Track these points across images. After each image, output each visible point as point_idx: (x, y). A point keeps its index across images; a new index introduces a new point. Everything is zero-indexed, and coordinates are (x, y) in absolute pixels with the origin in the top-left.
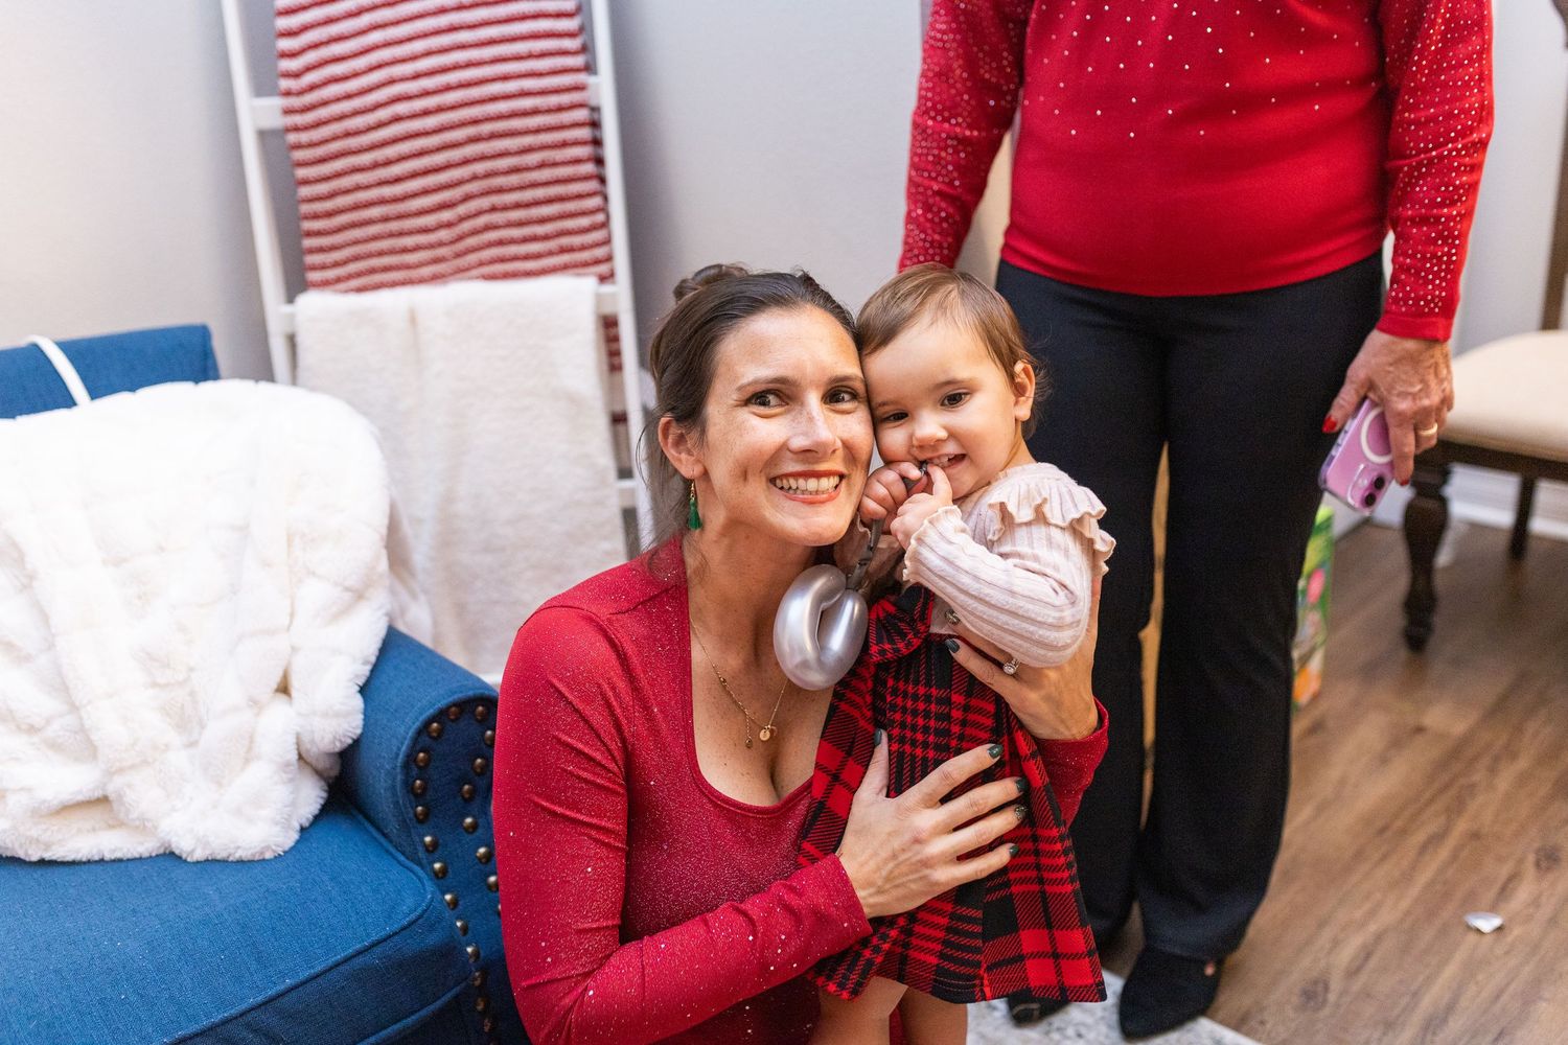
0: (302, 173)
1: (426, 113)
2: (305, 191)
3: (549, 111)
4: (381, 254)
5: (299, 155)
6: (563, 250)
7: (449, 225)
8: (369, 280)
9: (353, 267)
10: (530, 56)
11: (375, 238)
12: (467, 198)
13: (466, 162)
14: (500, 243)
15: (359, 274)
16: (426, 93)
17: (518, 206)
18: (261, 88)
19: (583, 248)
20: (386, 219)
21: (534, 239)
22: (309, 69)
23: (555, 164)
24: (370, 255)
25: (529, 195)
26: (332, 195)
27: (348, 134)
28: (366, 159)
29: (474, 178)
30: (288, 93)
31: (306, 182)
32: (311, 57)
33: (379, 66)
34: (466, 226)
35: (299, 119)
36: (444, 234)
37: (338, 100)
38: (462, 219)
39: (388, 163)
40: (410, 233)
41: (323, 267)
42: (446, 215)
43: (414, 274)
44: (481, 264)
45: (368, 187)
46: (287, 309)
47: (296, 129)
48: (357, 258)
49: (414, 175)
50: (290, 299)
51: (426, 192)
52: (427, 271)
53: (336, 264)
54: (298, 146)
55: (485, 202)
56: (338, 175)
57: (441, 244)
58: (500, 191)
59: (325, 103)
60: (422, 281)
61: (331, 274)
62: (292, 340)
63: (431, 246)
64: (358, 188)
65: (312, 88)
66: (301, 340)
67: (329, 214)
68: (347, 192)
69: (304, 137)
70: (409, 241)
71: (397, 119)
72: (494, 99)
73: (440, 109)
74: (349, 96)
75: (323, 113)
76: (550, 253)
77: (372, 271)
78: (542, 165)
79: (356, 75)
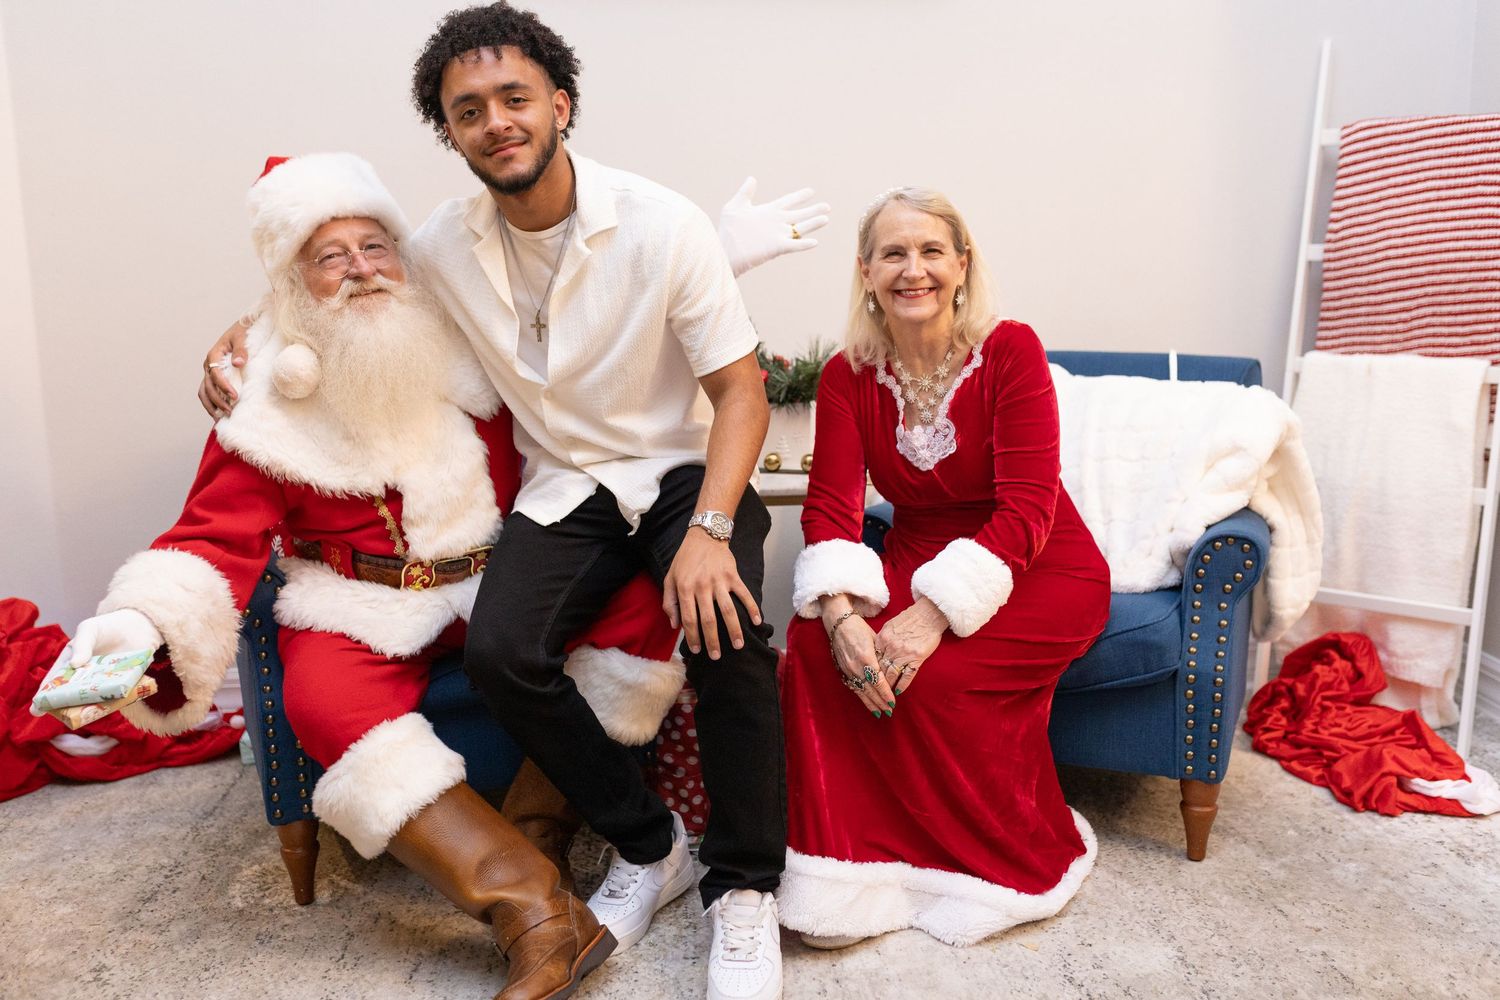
0: (1327, 285)
1: (1404, 256)
2: (1327, 295)
3: (1480, 260)
4: (1360, 334)
5: (1328, 275)
6: (1473, 344)
7: (1405, 321)
8: (1350, 348)
9: (1343, 341)
10: (1475, 228)
11: (1359, 325)
12: (1419, 307)
13: (1423, 286)
14: (1434, 335)
15: (1346, 345)
16: (1408, 245)
17: (1450, 314)
18: (1315, 238)
19: (1485, 343)
20: (1368, 315)
21: (1456, 335)
22: (1343, 229)
23: (1478, 291)
24: (1354, 335)
25: (1458, 308)
26: (1340, 298)
27: (1357, 265)
28: (1364, 279)
29: (1426, 295)
30: (1329, 241)
31: (1327, 290)
32: (1347, 222)
33: (1384, 229)
34: (1415, 323)
35: (1331, 255)
36: (1400, 327)
37: (1356, 246)
38: (1413, 319)
39: (1376, 283)
40: (1380, 324)
41: (1326, 339)
42: (1404, 316)
43: (1378, 348)
44: (1420, 347)
45: (1362, 295)
46: (1299, 359)
47: (1329, 260)
48: (1346, 336)
49: (1390, 291)
50: (1303, 354)
51: (1395, 301)
52: (1386, 347)
53: (1334, 337)
54: (1328, 270)
55: (1430, 310)
56: (1346, 287)
57: (1397, 332)
58: (1440, 304)
59: (1348, 247)
60: (1382, 353)
61: (1331, 343)
62: (1297, 376)
63: (1392, 333)
64: (1355, 296)
65: (1343, 239)
66: (1303, 377)
67: (1336, 309)
68: (1349, 297)
69: (1332, 265)
70: (1378, 329)
71: (1387, 259)
72: (1448, 251)
73: (1413, 255)
74: (1362, 245)
75: (1347, 252)
76: (1464, 345)
77: (1354, 344)
78: (1469, 291)
79: (1369, 233)
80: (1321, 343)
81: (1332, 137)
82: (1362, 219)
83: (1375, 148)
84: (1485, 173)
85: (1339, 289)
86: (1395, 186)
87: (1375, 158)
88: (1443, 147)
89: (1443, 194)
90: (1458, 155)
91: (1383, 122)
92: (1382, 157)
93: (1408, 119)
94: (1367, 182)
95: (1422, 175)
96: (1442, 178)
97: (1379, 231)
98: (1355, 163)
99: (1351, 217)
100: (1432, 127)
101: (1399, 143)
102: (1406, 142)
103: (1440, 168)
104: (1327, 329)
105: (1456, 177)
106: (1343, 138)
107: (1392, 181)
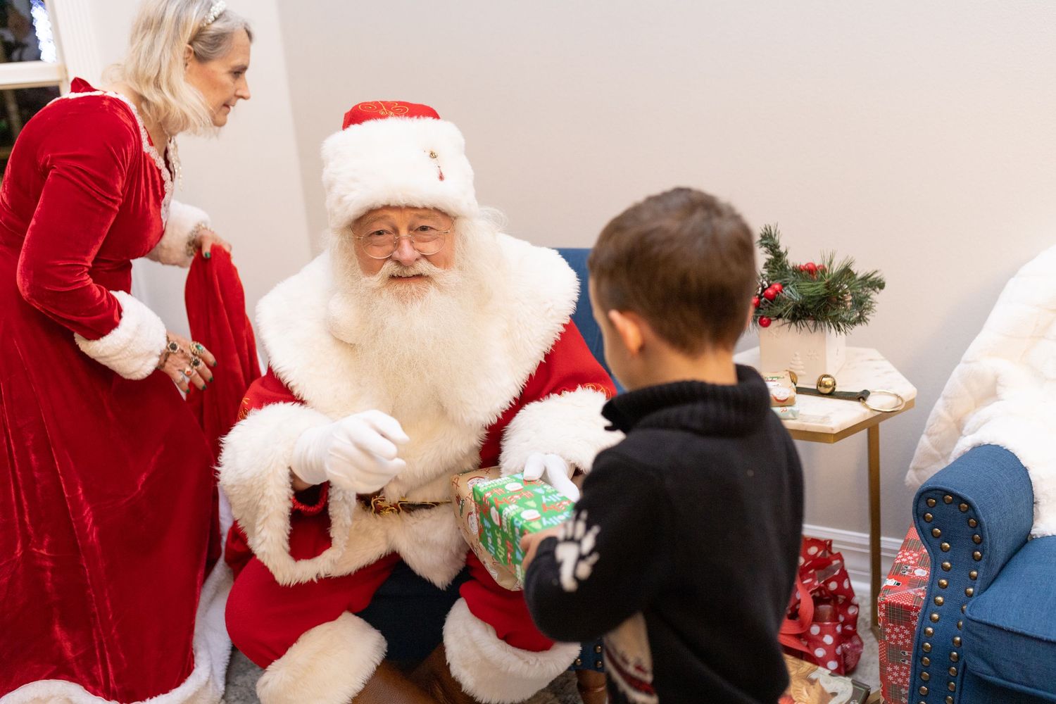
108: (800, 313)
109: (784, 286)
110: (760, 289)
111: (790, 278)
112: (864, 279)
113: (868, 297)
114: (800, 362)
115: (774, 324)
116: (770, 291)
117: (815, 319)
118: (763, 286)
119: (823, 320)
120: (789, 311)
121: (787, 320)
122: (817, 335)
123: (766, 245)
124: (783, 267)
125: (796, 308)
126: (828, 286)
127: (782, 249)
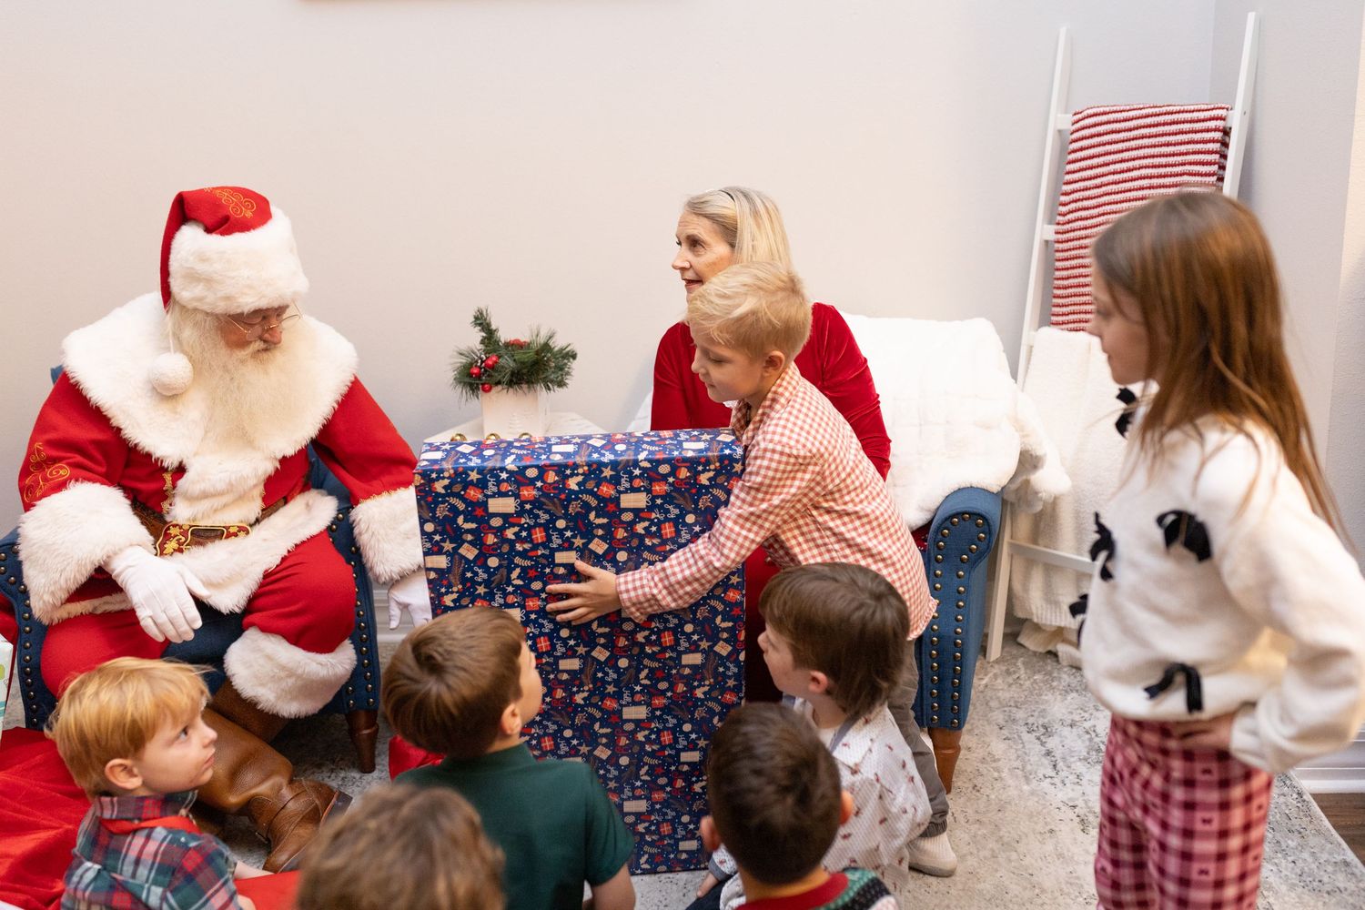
0: (1059, 264)
5: (1059, 255)
18: (1048, 219)
22: (1070, 212)
26: (1068, 278)
30: (1059, 224)
31: (1059, 269)
32: (1073, 206)
33: (1103, 214)
35: (1061, 237)
37: (1080, 229)
41: (1058, 315)
46: (1033, 334)
47: (1058, 242)
50: (1037, 329)
53: (1063, 315)
54: (1058, 251)
56: (1073, 268)
61: (1060, 319)
62: (1031, 348)
65: (1069, 222)
66: (1036, 349)
67: (1065, 288)
69: (1061, 246)
75: (1071, 235)
80: (1055, 319)
81: (1065, 122)
82: (1086, 203)
83: (1099, 135)
84: (1191, 163)
85: (1067, 269)
86: (1114, 173)
87: (1099, 145)
88: (1156, 136)
89: (1155, 182)
90: (1168, 144)
91: (1107, 109)
92: (1104, 144)
93: (1128, 108)
94: (1091, 168)
95: (1137, 163)
96: (1154, 167)
97: (1099, 215)
98: (1082, 149)
99: (1076, 201)
100: (1147, 116)
101: (1119, 131)
102: (1125, 131)
103: (1153, 156)
104: (1058, 306)
105: (1165, 166)
106: (1073, 124)
107: (1112, 168)
108: (516, 378)
109: (499, 357)
110: (479, 361)
111: (503, 352)
112: (562, 350)
113: (566, 364)
114: (517, 422)
115: (495, 389)
116: (490, 363)
117: (530, 383)
118: (481, 359)
119: (537, 382)
120: (506, 379)
121: (505, 386)
122: (530, 396)
123: (480, 325)
124: (497, 342)
125: (513, 374)
126: (537, 353)
127: (493, 327)
